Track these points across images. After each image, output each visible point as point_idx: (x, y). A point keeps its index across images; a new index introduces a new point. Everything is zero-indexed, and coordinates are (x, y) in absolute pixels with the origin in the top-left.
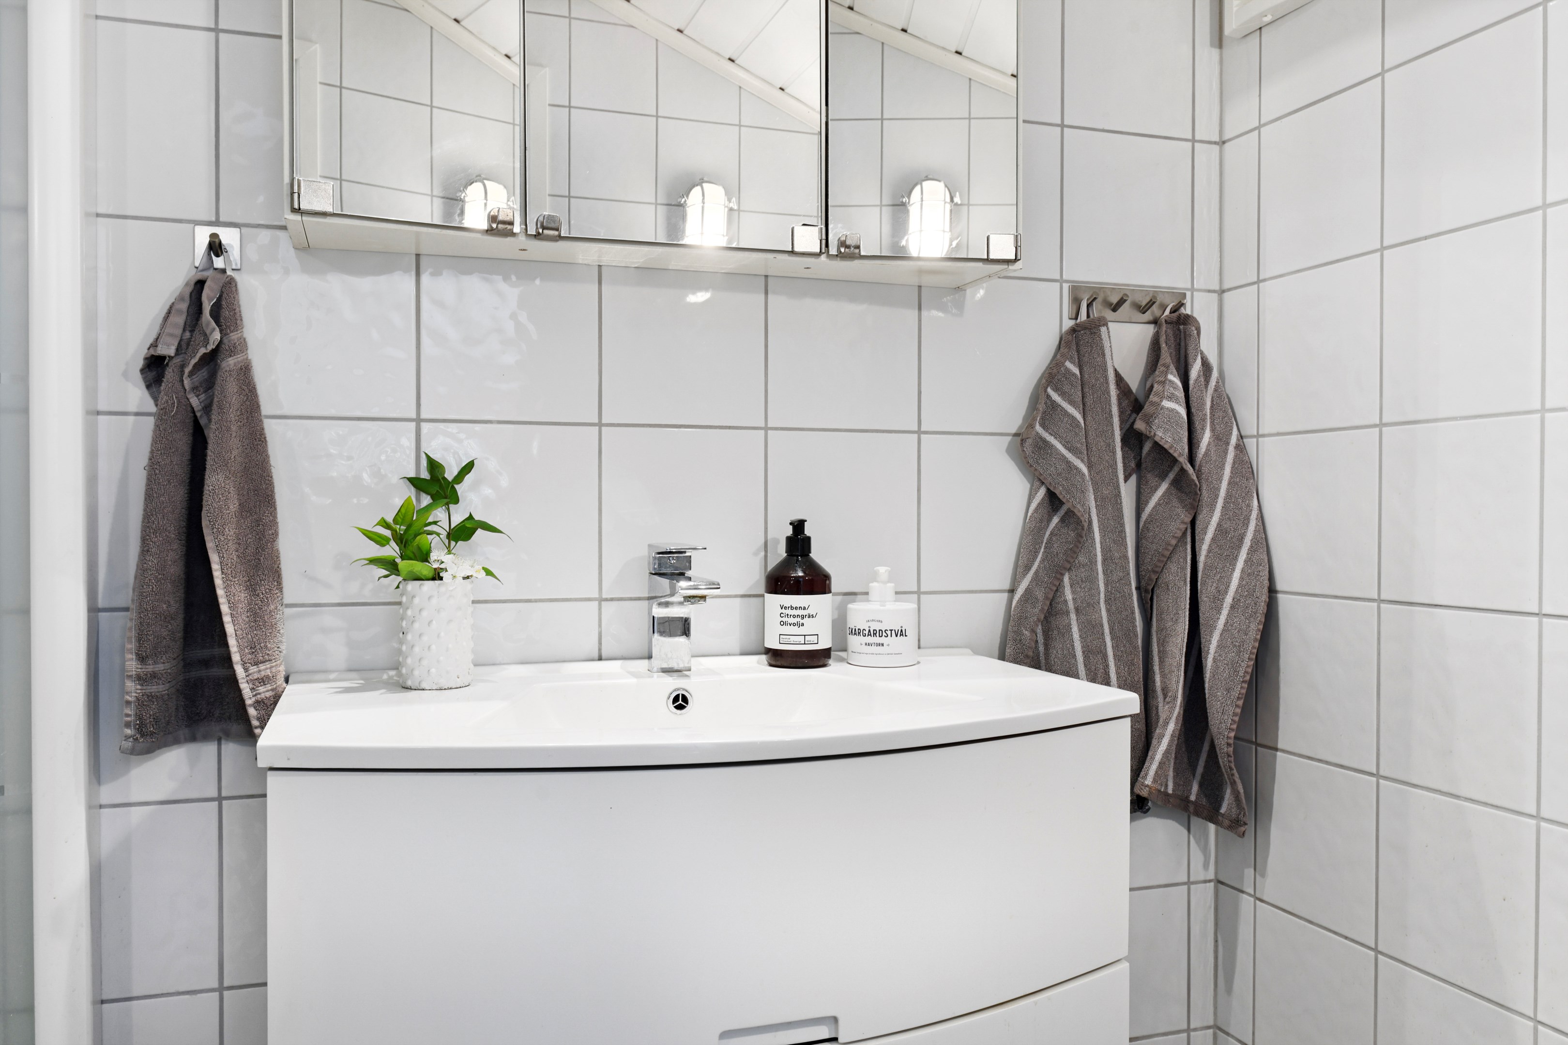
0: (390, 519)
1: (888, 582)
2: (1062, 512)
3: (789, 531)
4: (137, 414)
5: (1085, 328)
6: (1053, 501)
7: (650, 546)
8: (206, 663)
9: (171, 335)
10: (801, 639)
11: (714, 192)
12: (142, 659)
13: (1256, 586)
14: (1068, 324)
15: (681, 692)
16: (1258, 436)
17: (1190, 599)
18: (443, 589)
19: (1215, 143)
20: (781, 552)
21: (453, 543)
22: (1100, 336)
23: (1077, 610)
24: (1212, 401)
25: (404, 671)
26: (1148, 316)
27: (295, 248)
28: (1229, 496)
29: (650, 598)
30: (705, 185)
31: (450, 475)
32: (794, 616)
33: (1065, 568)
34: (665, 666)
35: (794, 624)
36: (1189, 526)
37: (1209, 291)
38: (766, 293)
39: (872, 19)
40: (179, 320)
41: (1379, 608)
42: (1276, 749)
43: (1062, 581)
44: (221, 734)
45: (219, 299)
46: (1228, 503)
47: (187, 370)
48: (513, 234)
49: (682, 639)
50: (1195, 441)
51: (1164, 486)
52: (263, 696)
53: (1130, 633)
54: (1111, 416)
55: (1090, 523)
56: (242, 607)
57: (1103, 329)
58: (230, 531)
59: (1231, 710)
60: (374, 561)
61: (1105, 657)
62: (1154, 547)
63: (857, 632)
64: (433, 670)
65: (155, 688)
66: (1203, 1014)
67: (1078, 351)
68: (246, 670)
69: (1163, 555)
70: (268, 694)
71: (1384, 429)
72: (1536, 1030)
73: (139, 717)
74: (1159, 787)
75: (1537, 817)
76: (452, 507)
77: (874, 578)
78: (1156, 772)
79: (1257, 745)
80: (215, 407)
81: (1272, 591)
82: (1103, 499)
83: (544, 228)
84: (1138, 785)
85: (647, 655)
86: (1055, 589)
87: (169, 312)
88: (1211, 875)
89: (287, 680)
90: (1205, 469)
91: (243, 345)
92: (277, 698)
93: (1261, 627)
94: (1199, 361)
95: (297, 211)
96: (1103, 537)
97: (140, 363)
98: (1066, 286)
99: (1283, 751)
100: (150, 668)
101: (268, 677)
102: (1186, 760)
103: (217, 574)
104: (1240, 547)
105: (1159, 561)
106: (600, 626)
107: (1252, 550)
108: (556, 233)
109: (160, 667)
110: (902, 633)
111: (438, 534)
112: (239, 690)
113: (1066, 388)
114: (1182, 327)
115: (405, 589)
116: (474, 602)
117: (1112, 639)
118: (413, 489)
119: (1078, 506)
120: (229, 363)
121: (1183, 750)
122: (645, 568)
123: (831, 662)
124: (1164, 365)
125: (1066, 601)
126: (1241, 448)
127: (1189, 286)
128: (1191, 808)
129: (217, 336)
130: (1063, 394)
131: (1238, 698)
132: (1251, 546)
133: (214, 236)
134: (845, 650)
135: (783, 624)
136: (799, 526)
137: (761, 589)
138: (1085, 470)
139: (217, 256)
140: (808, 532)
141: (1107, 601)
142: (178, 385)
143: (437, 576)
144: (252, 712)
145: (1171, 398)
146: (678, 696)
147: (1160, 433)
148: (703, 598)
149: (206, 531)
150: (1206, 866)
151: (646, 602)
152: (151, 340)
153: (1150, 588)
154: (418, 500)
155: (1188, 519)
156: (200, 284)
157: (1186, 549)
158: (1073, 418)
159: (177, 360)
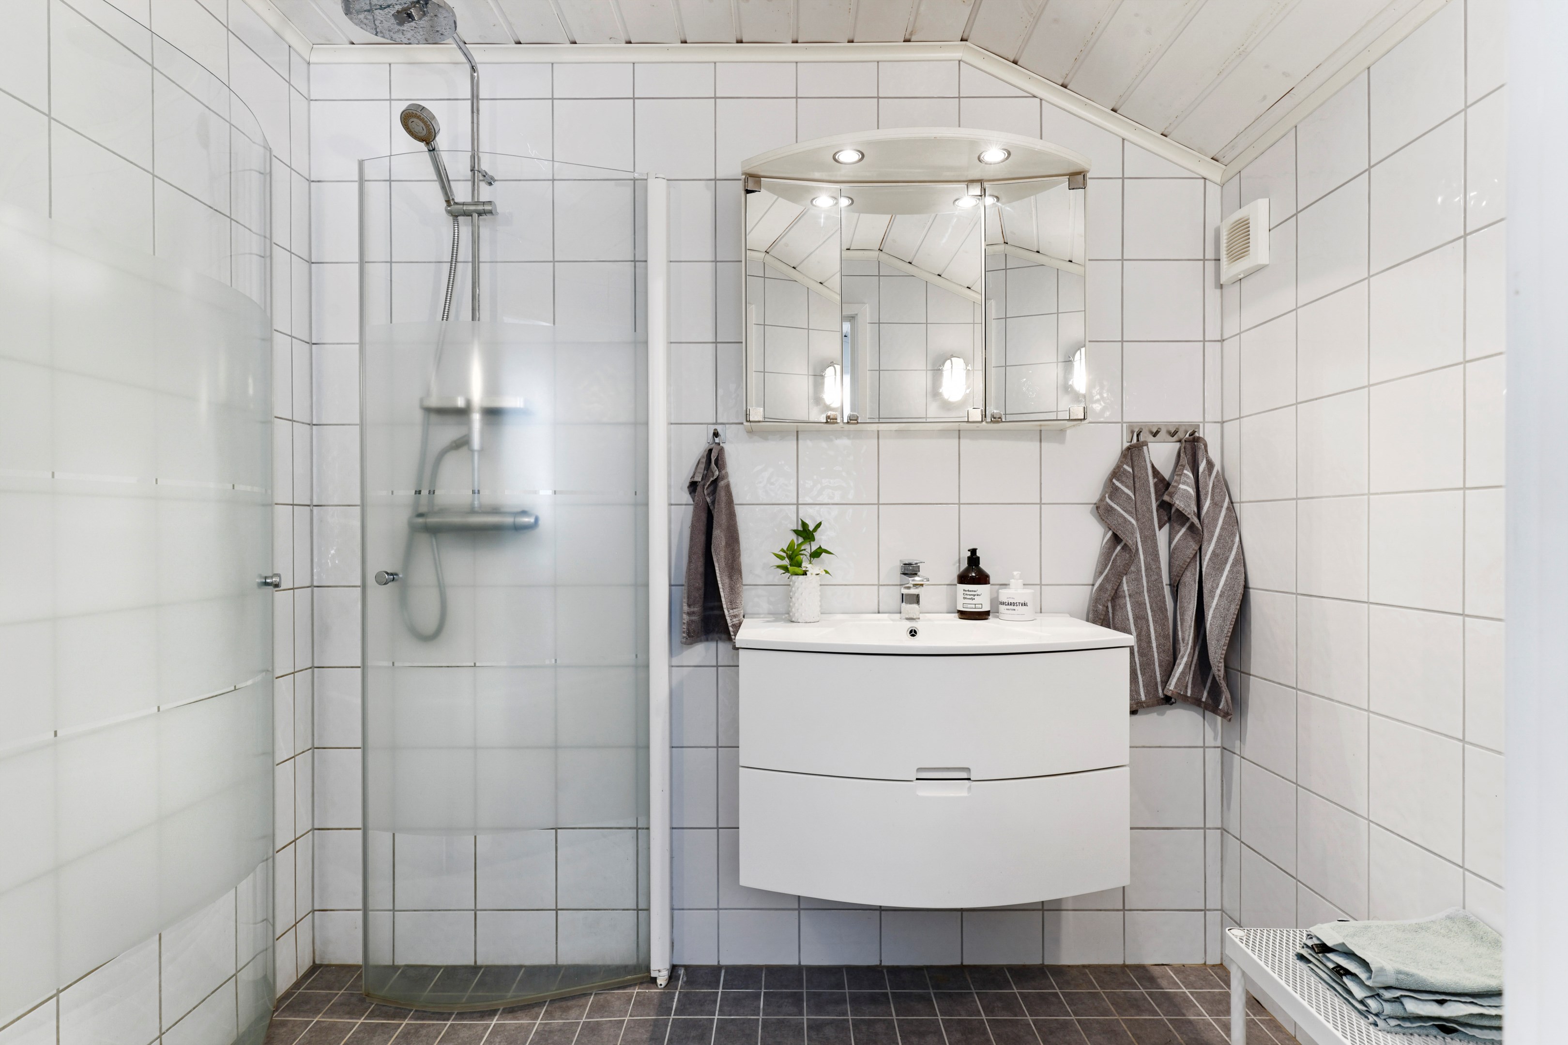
0: (785, 549)
1: (1020, 579)
2: (1122, 544)
3: (969, 554)
4: (686, 505)
5: (1135, 447)
6: (1116, 539)
7: (900, 561)
8: (712, 609)
9: (699, 473)
10: (974, 606)
11: (958, 363)
12: (689, 606)
13: (1234, 584)
14: (1126, 445)
15: (913, 629)
16: (1241, 502)
17: (1198, 591)
18: (807, 579)
19: (1218, 341)
20: (965, 565)
21: (812, 559)
22: (1143, 452)
23: (1130, 595)
24: (1213, 484)
25: (791, 614)
26: (1175, 438)
27: (747, 432)
28: (1220, 535)
29: (901, 585)
30: (953, 359)
31: (811, 528)
32: (970, 595)
33: (1123, 574)
34: (907, 617)
35: (970, 599)
36: (1198, 551)
37: (1215, 422)
38: (959, 438)
39: (1050, 257)
40: (702, 466)
41: (1296, 597)
42: (1250, 675)
43: (1122, 580)
44: (717, 639)
45: (718, 456)
46: (1220, 539)
47: (706, 487)
48: (837, 423)
49: (915, 606)
50: (1201, 506)
51: (1183, 530)
52: (735, 622)
53: (1163, 609)
54: (1150, 493)
55: (1137, 550)
56: (727, 585)
57: (1145, 448)
58: (722, 554)
59: (1219, 652)
60: (779, 567)
61: (1147, 620)
62: (1177, 563)
63: (1003, 603)
64: (803, 614)
65: (694, 618)
66: (1214, 820)
67: (1132, 459)
68: (728, 611)
69: (1182, 567)
70: (737, 622)
71: (1298, 501)
72: (1369, 825)
73: (688, 629)
74: (1179, 692)
75: (1368, 711)
76: (812, 543)
77: (1013, 577)
78: (1176, 683)
79: (1241, 672)
80: (716, 502)
81: (1246, 587)
82: (1146, 537)
83: (850, 420)
84: (1166, 689)
85: (899, 611)
86: (1118, 584)
87: (698, 463)
88: (1219, 743)
89: (744, 617)
90: (1206, 521)
91: (727, 475)
92: (740, 624)
93: (1238, 607)
94: (1205, 461)
95: (749, 421)
96: (1145, 558)
97: (688, 484)
98: (1125, 425)
99: (1253, 675)
100: (692, 610)
101: (737, 615)
102: (1200, 679)
103: (717, 571)
104: (1226, 563)
105: (1180, 570)
106: (879, 597)
107: (1234, 565)
108: (856, 422)
109: (696, 609)
110: (1025, 604)
111: (806, 555)
112: (726, 620)
113: (1124, 479)
114: (1196, 443)
115: (791, 579)
116: (821, 585)
117: (1152, 611)
118: (796, 535)
119: (1129, 541)
120: (722, 483)
121: (1198, 673)
122: (899, 571)
123: (990, 617)
124: (1181, 465)
125: (1124, 591)
126: (1231, 508)
127: (1202, 420)
128: (1203, 705)
129: (717, 473)
130: (1122, 482)
131: (1224, 645)
132: (1233, 563)
133: (715, 430)
134: (998, 613)
135: (965, 598)
136: (973, 551)
137: (956, 581)
138: (1134, 522)
139: (716, 437)
140: (978, 554)
141: (1149, 591)
142: (702, 493)
143: (805, 573)
144: (731, 629)
145: (1184, 483)
146: (912, 630)
147: (1177, 502)
148: (922, 585)
149: (713, 554)
150: (1215, 739)
151: (899, 587)
152: (691, 475)
153: (1176, 585)
154: (798, 539)
155: (1197, 548)
156: (710, 451)
157: (1196, 564)
158: (1128, 495)
159: (702, 483)
